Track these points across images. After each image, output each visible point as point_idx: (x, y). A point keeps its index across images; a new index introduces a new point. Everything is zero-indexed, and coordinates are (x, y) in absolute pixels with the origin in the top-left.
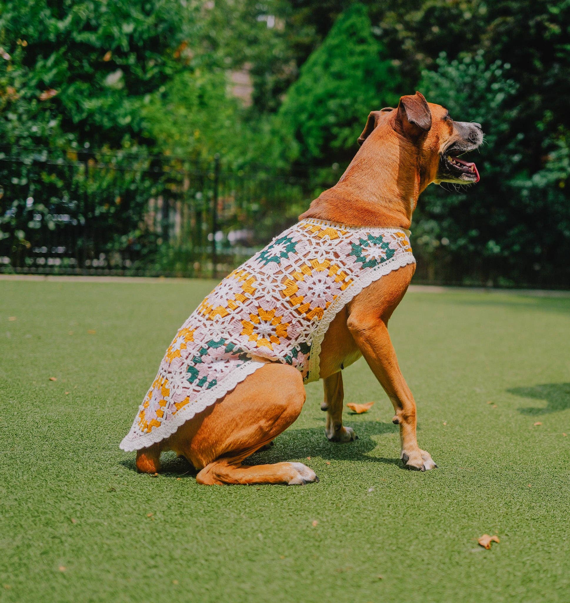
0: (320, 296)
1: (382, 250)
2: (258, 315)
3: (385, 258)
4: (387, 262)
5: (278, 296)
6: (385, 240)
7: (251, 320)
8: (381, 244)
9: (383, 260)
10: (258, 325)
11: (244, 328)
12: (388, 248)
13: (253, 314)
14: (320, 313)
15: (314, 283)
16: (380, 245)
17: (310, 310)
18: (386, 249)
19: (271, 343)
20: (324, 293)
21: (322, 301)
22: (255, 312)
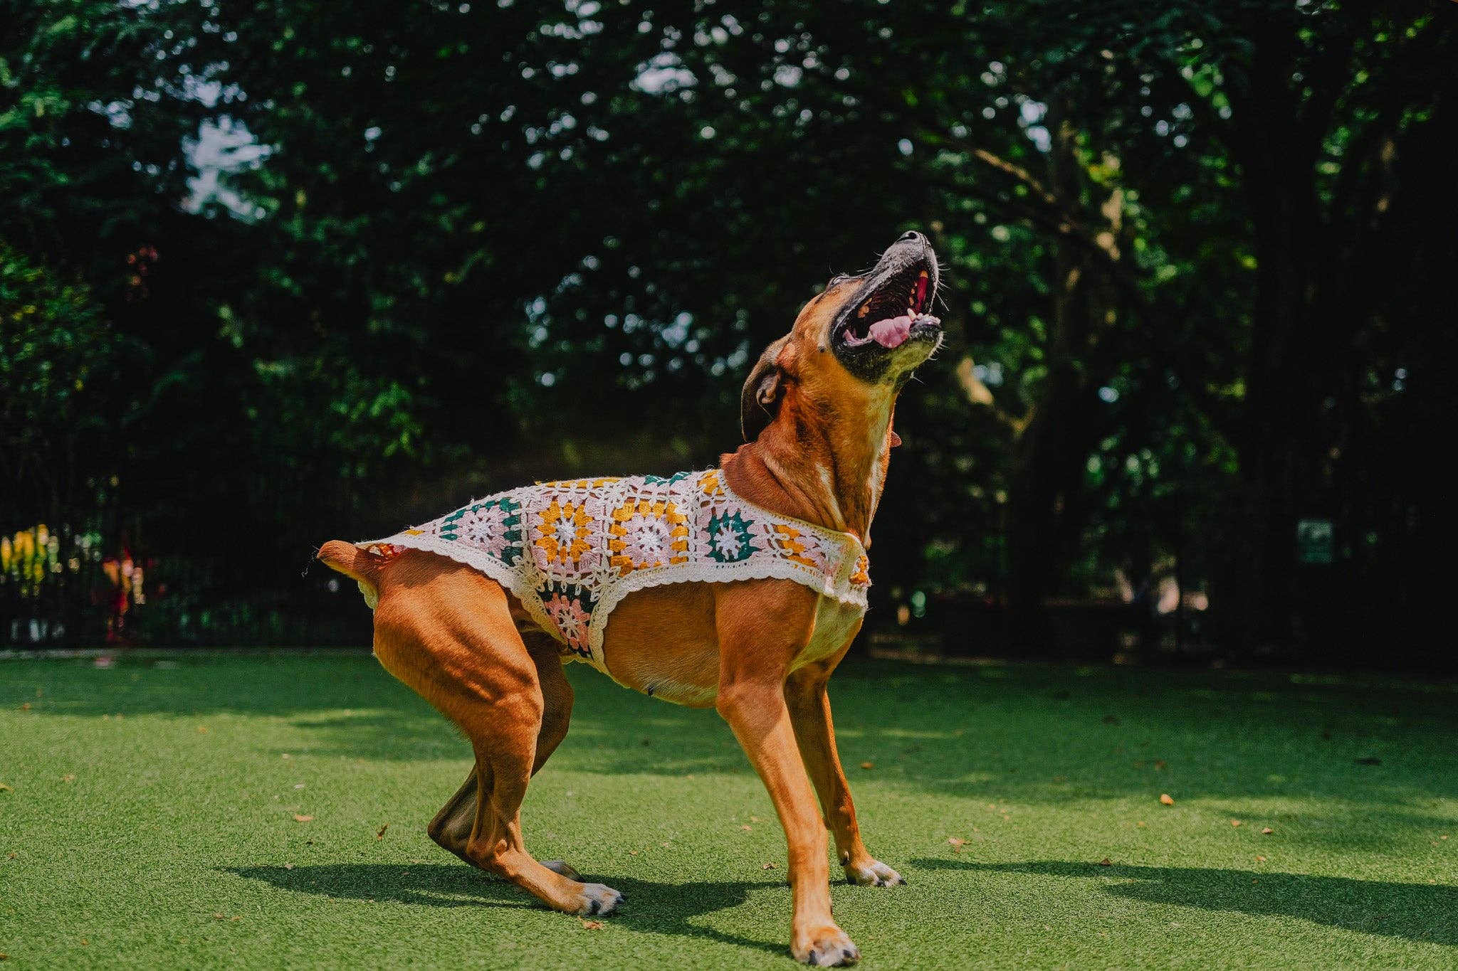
0: (643, 548)
1: (737, 543)
2: (575, 510)
3: (736, 557)
4: (736, 564)
5: (609, 510)
6: (750, 530)
7: (563, 508)
8: (742, 533)
9: (731, 559)
10: (564, 520)
11: (548, 509)
12: (748, 543)
13: (572, 504)
14: (627, 569)
15: (651, 529)
16: (739, 534)
17: (619, 553)
18: (745, 543)
19: (558, 554)
20: (651, 549)
21: (639, 556)
22: (576, 504)
